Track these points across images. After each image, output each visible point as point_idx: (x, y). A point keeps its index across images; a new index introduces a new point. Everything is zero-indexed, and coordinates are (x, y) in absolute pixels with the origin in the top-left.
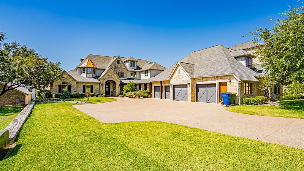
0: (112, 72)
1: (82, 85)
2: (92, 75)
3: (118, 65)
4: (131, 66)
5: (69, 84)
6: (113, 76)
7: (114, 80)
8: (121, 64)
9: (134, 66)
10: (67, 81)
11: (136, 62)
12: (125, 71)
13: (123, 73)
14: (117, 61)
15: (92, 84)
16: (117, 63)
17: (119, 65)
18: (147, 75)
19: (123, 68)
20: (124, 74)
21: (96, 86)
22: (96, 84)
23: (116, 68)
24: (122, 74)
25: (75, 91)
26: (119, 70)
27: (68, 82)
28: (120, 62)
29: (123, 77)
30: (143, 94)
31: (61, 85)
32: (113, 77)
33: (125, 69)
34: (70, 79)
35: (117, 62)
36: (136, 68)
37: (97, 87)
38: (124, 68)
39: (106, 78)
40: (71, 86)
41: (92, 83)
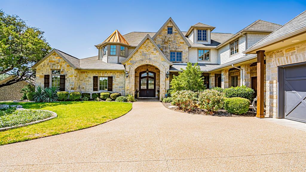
0: (149, 47)
1: (92, 75)
2: (117, 57)
3: (169, 36)
4: (199, 39)
5: (62, 74)
6: (152, 56)
7: (154, 65)
8: (176, 33)
9: (205, 39)
10: (59, 68)
11: (209, 31)
12: (184, 49)
13: (181, 53)
14: (166, 28)
15: (110, 75)
16: (169, 33)
17: (172, 35)
18: (237, 51)
19: (181, 43)
20: (183, 54)
21: (118, 79)
22: (118, 74)
23: (164, 42)
24: (178, 53)
25: (73, 87)
26: (172, 47)
27: (61, 70)
28: (174, 31)
29: (181, 60)
30: (227, 99)
31: (48, 76)
32: (153, 59)
33: (185, 43)
34: (64, 65)
35: (167, 32)
36: (209, 42)
37: (121, 81)
38: (183, 41)
39: (137, 60)
40: (66, 77)
41: (111, 71)
